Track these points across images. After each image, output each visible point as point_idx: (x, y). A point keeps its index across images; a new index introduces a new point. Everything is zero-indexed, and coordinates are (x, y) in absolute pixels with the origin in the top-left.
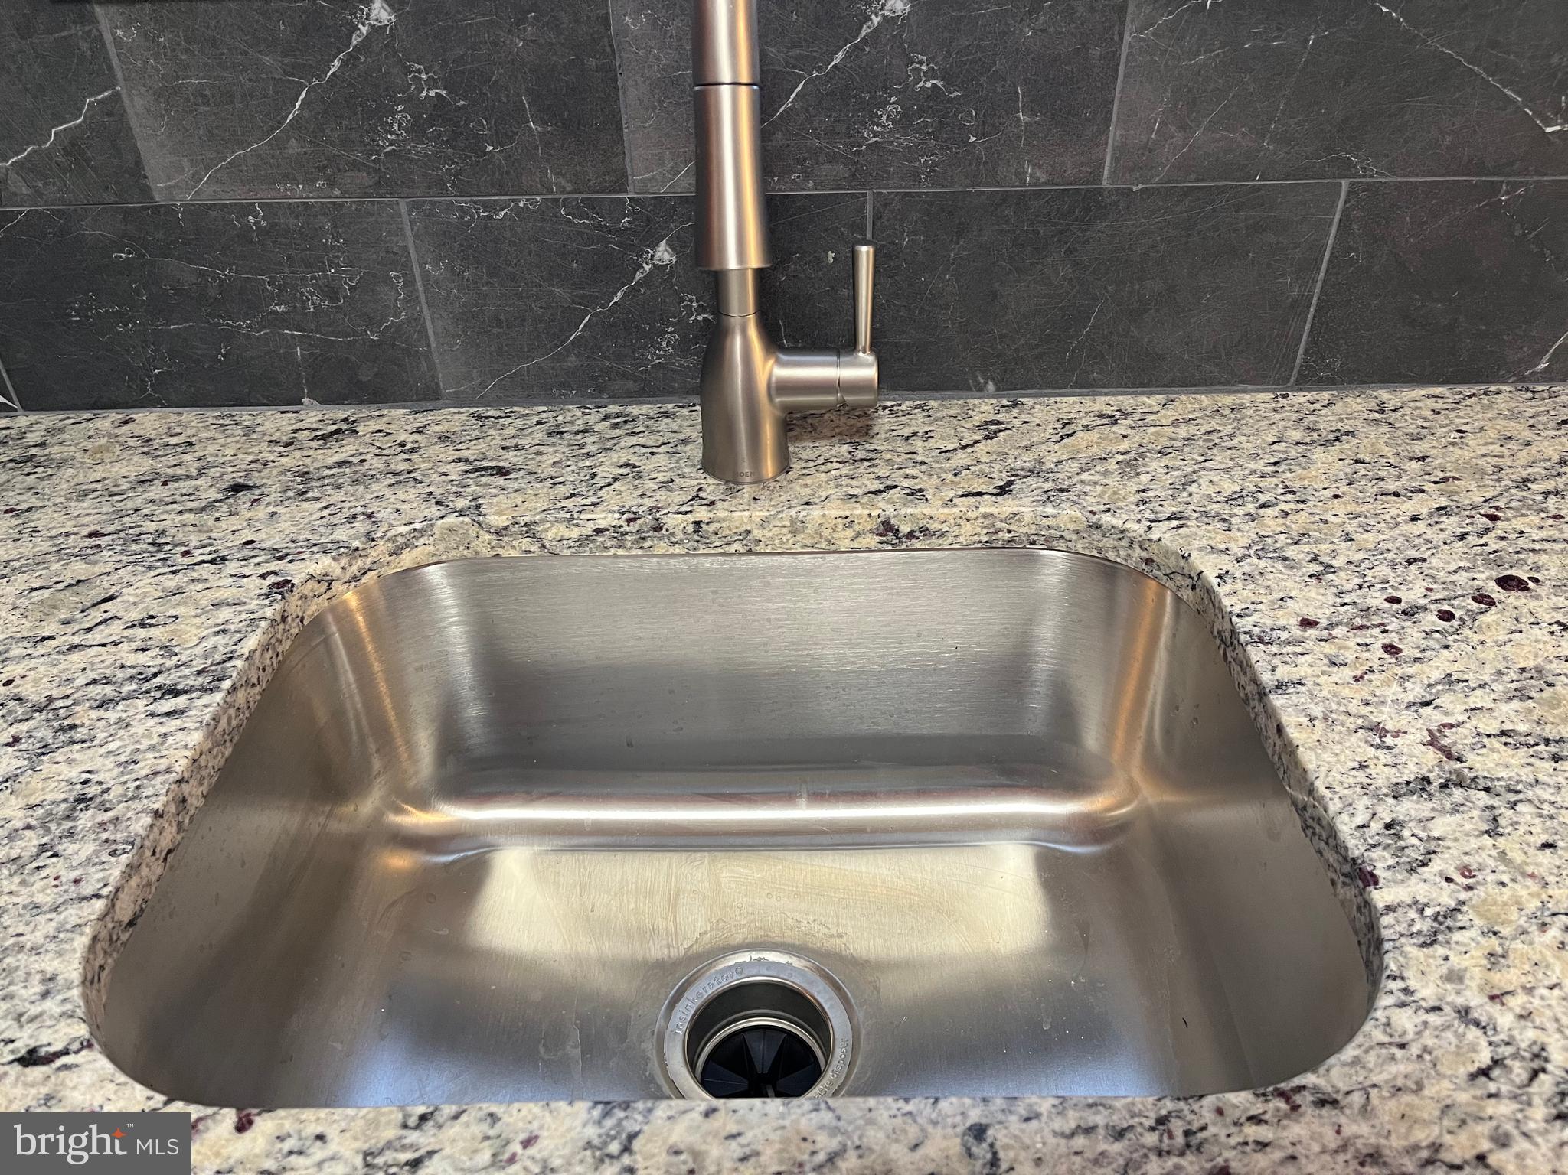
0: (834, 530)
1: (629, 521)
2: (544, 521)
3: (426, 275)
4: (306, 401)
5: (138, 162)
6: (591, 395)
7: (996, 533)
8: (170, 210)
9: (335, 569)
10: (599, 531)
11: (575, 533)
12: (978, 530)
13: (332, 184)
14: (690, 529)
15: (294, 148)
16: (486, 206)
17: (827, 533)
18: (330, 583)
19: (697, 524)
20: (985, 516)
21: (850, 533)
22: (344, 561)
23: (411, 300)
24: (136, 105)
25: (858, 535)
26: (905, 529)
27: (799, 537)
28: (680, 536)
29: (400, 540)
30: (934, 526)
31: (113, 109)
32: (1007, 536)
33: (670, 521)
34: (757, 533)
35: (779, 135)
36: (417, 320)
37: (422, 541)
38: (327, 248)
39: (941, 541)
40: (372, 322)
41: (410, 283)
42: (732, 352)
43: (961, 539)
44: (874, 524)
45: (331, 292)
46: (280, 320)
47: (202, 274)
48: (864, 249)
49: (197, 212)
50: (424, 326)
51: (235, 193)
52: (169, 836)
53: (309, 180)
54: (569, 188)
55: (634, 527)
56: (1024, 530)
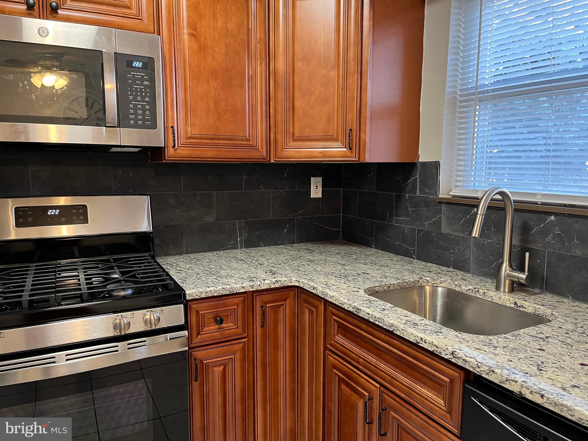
0: (506, 301)
1: (474, 289)
2: (462, 285)
3: (473, 250)
4: (451, 267)
5: (441, 226)
6: (493, 278)
7: (536, 311)
8: (443, 233)
9: (430, 281)
10: (469, 289)
11: (466, 289)
12: (532, 309)
13: (464, 233)
14: (483, 293)
15: (460, 227)
16: (484, 241)
17: (505, 301)
18: (429, 282)
19: (484, 292)
20: (534, 307)
21: (509, 302)
22: (432, 280)
23: (470, 254)
24: (443, 218)
25: (510, 303)
26: (519, 305)
27: (500, 300)
28: (481, 294)
29: (442, 281)
30: (524, 306)
31: (440, 218)
32: (538, 313)
33: (480, 290)
34: (493, 297)
35: (531, 237)
36: (469, 257)
37: (445, 283)
38: (460, 243)
39: (525, 310)
40: (463, 256)
41: (470, 251)
42: (502, 268)
43: (529, 310)
44: (513, 302)
45: (459, 250)
46: (451, 253)
47: (444, 244)
48: (527, 253)
49: (446, 234)
50: (470, 259)
51: (451, 233)
52: (386, 288)
53: (461, 232)
54: (496, 240)
55: (475, 290)
56: (541, 312)
